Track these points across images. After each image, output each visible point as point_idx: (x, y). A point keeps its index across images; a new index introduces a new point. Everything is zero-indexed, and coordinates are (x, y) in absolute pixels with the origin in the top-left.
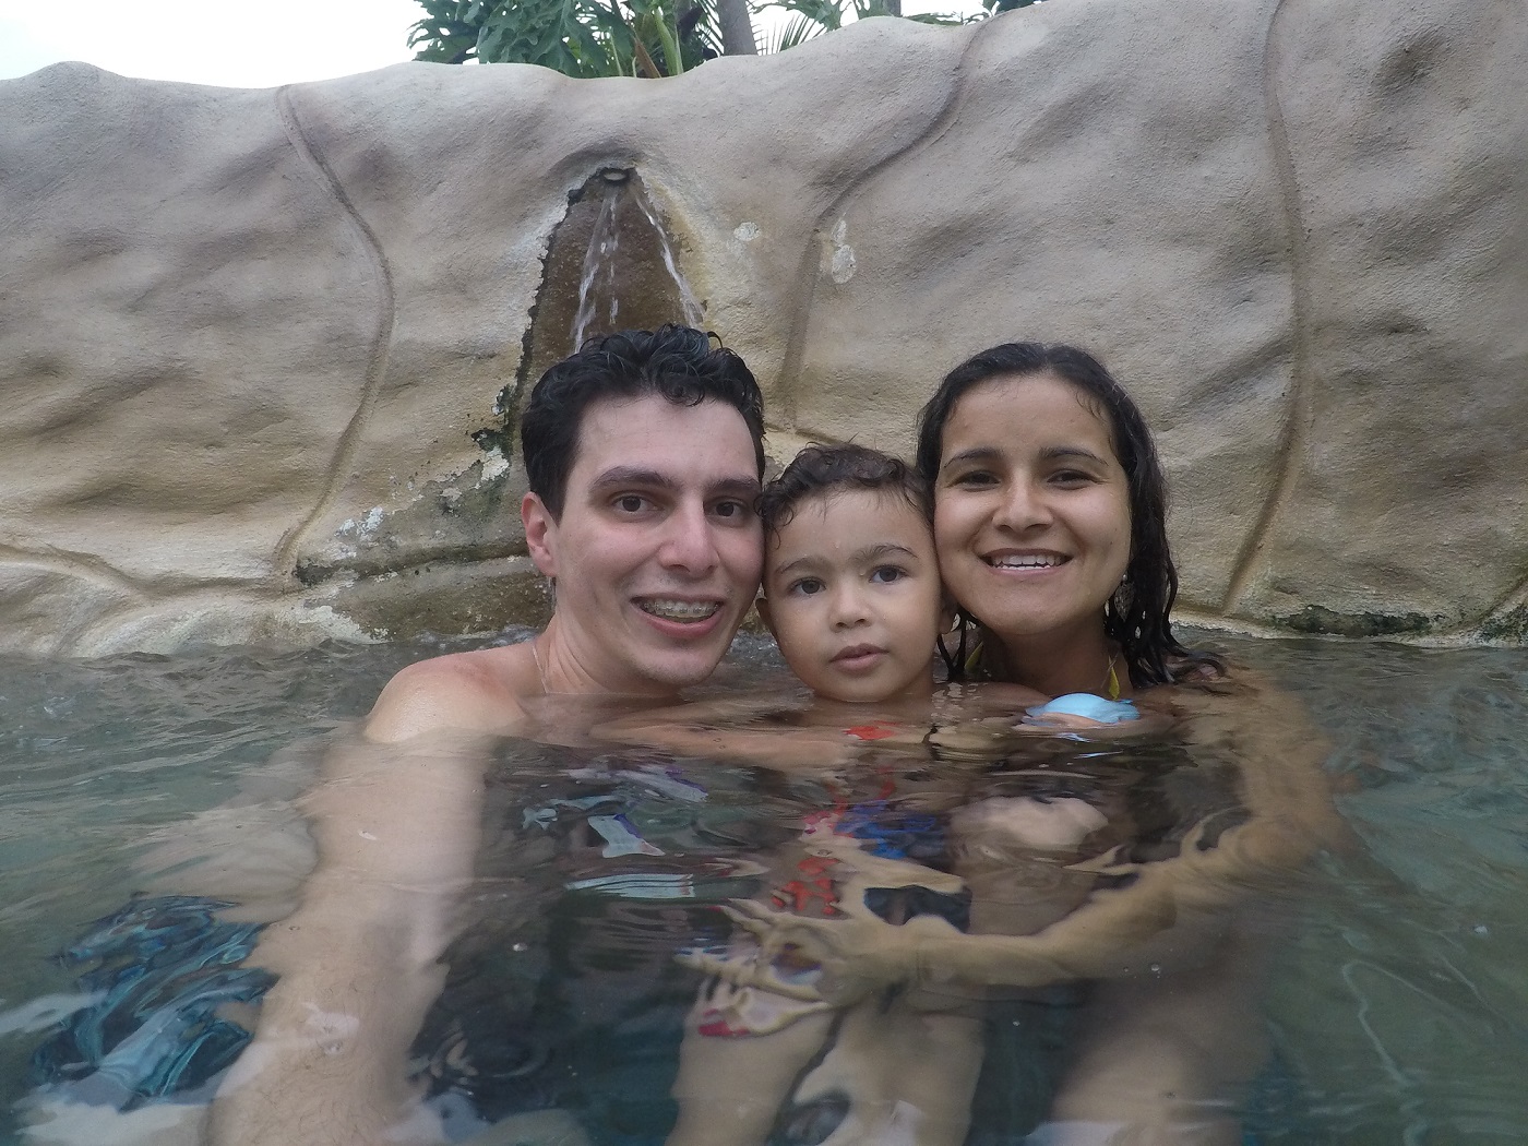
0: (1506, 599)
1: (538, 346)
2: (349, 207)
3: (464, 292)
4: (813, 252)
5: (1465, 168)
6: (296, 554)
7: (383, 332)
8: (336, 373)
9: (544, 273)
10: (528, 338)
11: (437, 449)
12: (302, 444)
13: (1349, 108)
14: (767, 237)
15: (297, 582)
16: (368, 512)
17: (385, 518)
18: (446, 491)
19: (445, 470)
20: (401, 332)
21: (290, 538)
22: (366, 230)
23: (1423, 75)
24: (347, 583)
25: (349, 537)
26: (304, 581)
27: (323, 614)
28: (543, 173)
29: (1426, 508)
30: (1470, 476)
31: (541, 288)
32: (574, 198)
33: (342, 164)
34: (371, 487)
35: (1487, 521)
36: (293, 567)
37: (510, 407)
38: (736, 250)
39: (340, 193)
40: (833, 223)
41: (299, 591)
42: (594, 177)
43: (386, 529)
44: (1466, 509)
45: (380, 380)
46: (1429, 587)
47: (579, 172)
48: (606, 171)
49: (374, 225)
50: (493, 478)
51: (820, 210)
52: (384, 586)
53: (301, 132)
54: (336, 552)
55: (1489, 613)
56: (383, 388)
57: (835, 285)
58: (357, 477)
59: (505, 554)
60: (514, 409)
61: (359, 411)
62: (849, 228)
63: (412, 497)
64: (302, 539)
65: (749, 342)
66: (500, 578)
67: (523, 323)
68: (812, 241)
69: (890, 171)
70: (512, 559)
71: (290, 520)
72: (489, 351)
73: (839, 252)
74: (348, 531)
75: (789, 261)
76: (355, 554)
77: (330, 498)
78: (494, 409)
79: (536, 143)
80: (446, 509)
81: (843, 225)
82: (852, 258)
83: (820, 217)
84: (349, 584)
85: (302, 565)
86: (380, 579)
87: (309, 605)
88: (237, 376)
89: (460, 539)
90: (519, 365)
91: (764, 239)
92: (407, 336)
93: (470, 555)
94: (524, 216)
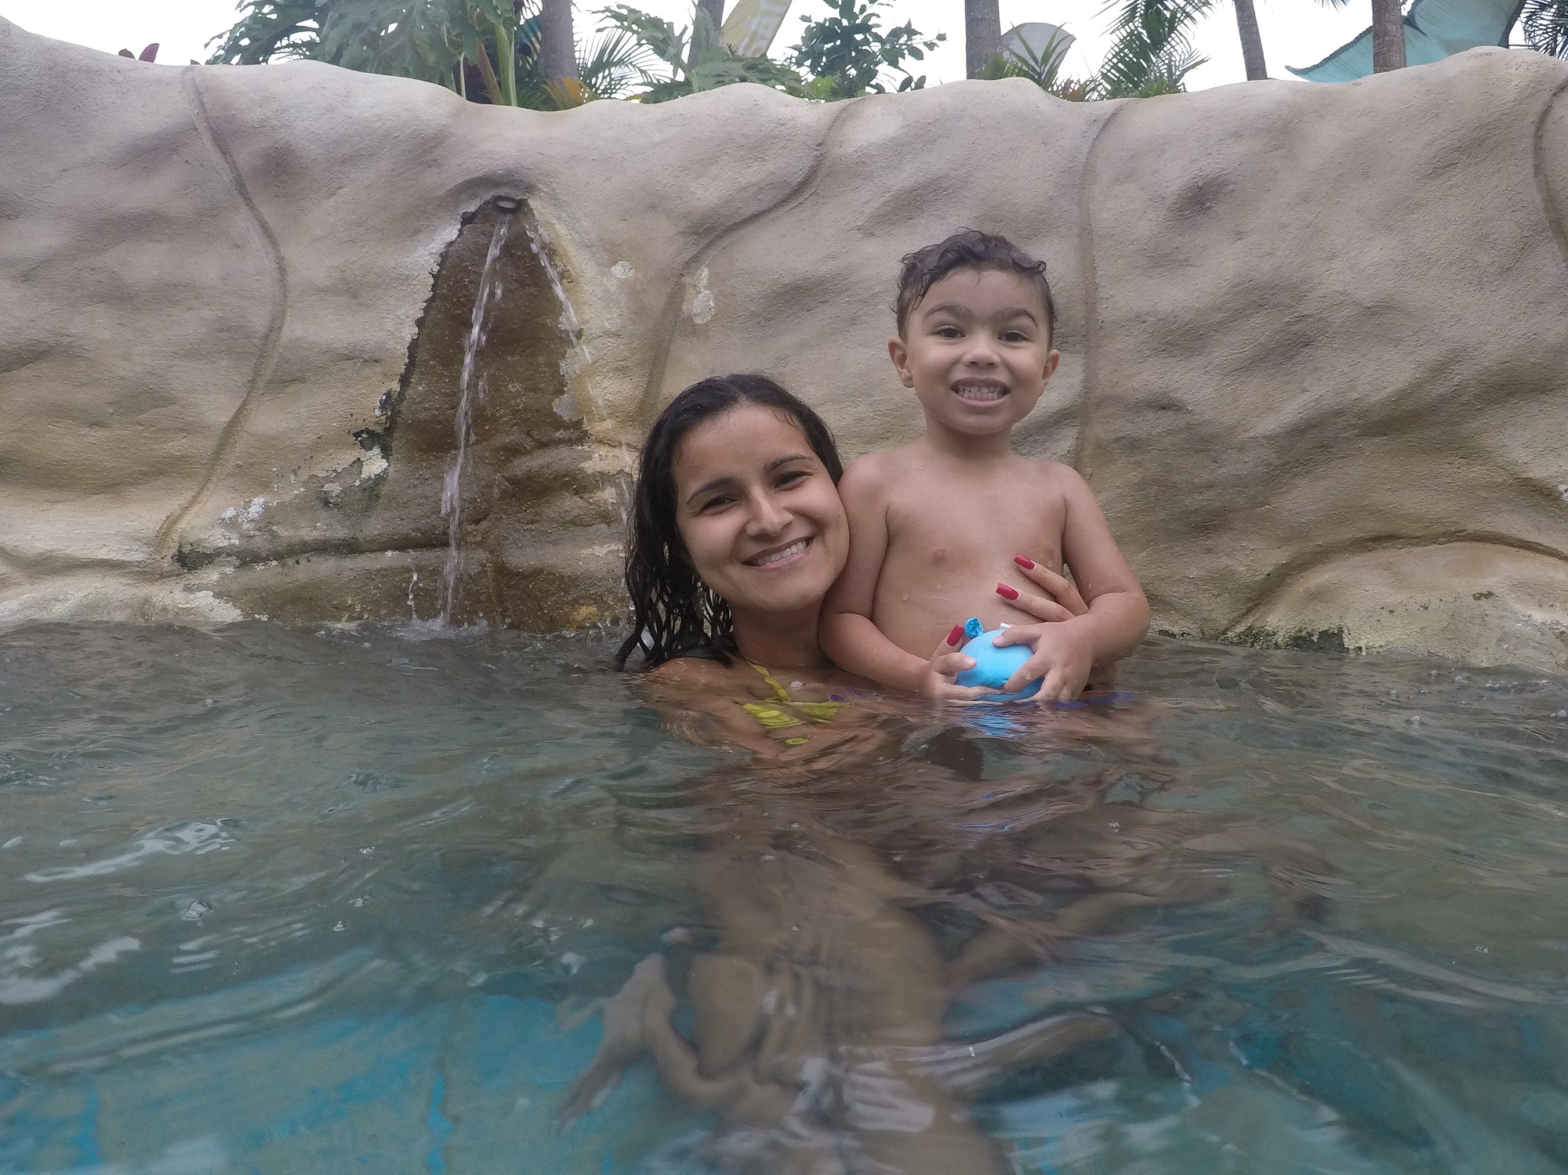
0: (1238, 622)
1: (422, 355)
2: (248, 200)
3: (356, 297)
4: (677, 295)
5: (1233, 287)
6: (176, 539)
7: (276, 325)
8: (224, 363)
9: (434, 287)
10: (413, 347)
11: (321, 445)
12: (186, 430)
13: (1146, 227)
14: (640, 276)
15: (177, 566)
16: (250, 502)
17: (267, 508)
18: (327, 486)
19: (327, 466)
20: (294, 329)
21: (172, 522)
22: (264, 226)
23: (1210, 208)
24: (228, 570)
25: (232, 524)
26: (183, 565)
27: (203, 600)
28: (440, 193)
29: (1177, 549)
30: (1215, 525)
31: (430, 301)
32: (468, 220)
33: (246, 155)
34: (253, 477)
35: (1224, 561)
36: (174, 551)
37: (392, 410)
38: (612, 285)
39: (240, 184)
40: (697, 269)
41: (178, 575)
42: (488, 203)
43: (267, 520)
44: (1209, 551)
45: (268, 373)
46: (1177, 611)
47: (475, 196)
48: (500, 198)
49: (272, 221)
50: (373, 477)
51: (686, 257)
52: (265, 574)
53: (207, 118)
54: (219, 539)
55: (1224, 632)
56: (269, 382)
57: (694, 325)
58: (239, 466)
59: (383, 548)
60: (396, 413)
61: (244, 403)
62: (711, 276)
63: (294, 490)
64: (182, 525)
65: (616, 369)
66: (379, 571)
67: (409, 332)
68: (677, 283)
69: (751, 228)
70: (389, 553)
71: (173, 504)
72: (377, 356)
73: (700, 296)
74: (230, 519)
75: (656, 300)
76: (237, 542)
77: (210, 485)
78: (377, 411)
79: (435, 163)
80: (327, 503)
81: (706, 272)
82: (711, 303)
83: (686, 262)
84: (229, 570)
85: (184, 550)
86: (260, 567)
87: (188, 589)
88: (126, 357)
89: (341, 533)
90: (403, 371)
91: (637, 278)
92: (298, 334)
93: (349, 548)
94: (418, 231)
